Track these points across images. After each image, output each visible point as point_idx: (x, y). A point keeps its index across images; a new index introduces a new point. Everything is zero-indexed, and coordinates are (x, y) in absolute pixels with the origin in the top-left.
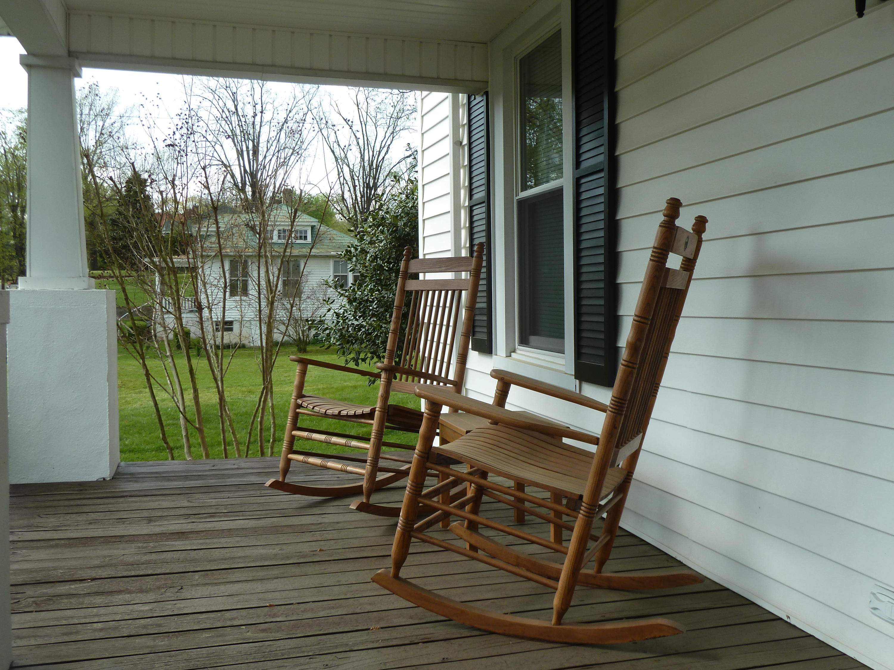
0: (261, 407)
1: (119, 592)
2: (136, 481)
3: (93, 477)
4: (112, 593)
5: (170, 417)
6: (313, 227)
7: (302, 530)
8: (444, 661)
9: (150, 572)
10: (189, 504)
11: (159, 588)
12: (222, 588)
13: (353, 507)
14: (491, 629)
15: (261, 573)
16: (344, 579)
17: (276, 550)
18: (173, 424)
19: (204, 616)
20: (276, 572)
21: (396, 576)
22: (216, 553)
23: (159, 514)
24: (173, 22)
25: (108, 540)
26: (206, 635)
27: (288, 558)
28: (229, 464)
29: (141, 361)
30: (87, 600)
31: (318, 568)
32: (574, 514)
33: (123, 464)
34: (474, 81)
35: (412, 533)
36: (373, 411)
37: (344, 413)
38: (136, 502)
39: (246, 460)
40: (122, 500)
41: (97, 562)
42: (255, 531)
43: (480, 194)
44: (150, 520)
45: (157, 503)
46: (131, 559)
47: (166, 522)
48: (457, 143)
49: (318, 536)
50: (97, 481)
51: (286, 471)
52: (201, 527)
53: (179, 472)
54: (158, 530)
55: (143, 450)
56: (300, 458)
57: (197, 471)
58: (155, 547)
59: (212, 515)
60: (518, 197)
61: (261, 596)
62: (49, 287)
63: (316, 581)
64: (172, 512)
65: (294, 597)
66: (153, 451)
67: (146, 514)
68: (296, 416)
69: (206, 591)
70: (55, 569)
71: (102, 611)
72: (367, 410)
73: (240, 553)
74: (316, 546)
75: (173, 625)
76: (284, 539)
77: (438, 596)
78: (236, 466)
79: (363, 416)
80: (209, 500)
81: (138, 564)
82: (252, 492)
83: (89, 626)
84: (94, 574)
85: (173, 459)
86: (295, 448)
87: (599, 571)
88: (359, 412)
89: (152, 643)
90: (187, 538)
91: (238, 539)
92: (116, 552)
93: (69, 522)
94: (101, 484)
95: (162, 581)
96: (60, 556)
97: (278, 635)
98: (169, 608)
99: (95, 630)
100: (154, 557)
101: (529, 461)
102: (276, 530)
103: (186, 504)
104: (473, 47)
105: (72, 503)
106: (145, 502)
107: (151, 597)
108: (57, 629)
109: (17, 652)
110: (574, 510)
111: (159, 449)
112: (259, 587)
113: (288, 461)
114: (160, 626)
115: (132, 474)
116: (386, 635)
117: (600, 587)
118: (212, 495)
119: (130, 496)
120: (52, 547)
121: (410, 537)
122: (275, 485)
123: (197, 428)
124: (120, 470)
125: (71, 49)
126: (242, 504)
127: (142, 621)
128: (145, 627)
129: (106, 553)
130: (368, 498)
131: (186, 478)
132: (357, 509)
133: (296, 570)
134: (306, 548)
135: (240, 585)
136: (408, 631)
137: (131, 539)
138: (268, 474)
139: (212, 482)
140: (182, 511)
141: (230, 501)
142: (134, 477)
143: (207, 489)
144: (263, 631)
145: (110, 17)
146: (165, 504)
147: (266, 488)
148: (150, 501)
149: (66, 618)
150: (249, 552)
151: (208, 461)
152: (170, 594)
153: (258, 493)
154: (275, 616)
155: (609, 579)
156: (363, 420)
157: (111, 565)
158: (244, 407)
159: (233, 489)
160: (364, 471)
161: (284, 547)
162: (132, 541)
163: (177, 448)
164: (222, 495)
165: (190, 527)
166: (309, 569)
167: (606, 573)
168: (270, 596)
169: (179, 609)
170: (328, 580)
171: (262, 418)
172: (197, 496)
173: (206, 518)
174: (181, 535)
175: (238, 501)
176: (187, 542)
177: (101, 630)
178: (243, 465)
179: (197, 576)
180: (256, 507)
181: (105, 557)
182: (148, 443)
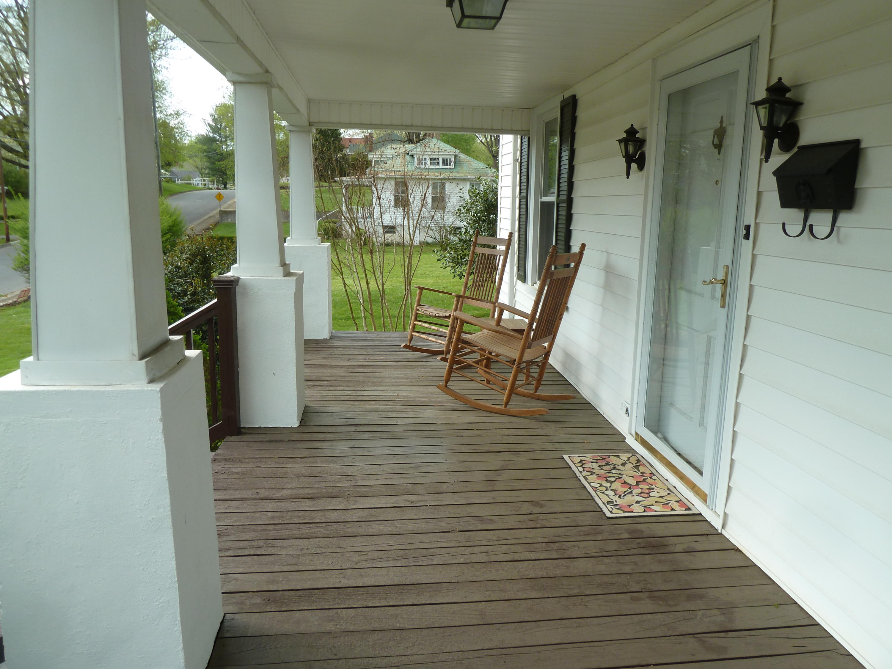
0: (404, 303)
1: (339, 386)
2: (341, 341)
3: (321, 338)
4: (336, 386)
5: (353, 298)
6: (456, 156)
7: (416, 368)
8: (459, 417)
9: (350, 380)
10: (366, 353)
11: (354, 386)
12: (379, 387)
13: (439, 359)
14: (480, 408)
15: (395, 384)
16: (429, 388)
17: (403, 375)
18: (355, 303)
19: (372, 396)
20: (401, 383)
21: (446, 386)
22: (377, 375)
23: (353, 357)
24: (361, 104)
25: (332, 366)
26: (373, 402)
27: (407, 379)
28: (386, 334)
29: (341, 276)
30: (327, 388)
31: (419, 383)
32: (512, 366)
33: (334, 331)
34: (523, 131)
35: (452, 370)
36: (450, 315)
37: (437, 315)
38: (342, 351)
39: (396, 333)
40: (335, 349)
41: (329, 375)
42: (395, 367)
43: (524, 194)
44: (349, 359)
45: (351, 352)
46: (342, 375)
47: (356, 361)
48: (515, 160)
49: (422, 371)
50: (323, 340)
51: (411, 340)
52: (371, 364)
53: (361, 337)
54: (353, 364)
55: (337, 318)
56: (417, 334)
57: (369, 337)
58: (352, 370)
59: (376, 359)
60: (541, 200)
61: (394, 391)
62: (301, 244)
63: (417, 388)
64: (358, 356)
65: (407, 393)
66: (343, 319)
67: (347, 356)
68: (417, 314)
69: (373, 388)
70: (313, 376)
71: (333, 392)
72: (447, 315)
73: (387, 375)
74: (420, 375)
75: (360, 398)
76: (407, 371)
77: (457, 393)
78: (389, 336)
79: (446, 317)
80: (376, 352)
81: (345, 376)
82: (395, 350)
83: (330, 396)
84: (328, 379)
85: (357, 330)
86: (415, 330)
87: (536, 392)
88: (444, 315)
89: (353, 403)
90: (365, 368)
91: (387, 370)
92: (335, 371)
93: (314, 358)
94: (325, 341)
95: (355, 383)
96: (313, 371)
97: (400, 405)
98: (358, 393)
99: (332, 398)
100: (351, 374)
101: (505, 344)
102: (404, 367)
103: (365, 353)
104: (522, 111)
105: (314, 349)
106: (346, 351)
107: (351, 389)
108: (318, 396)
109: (307, 402)
110: (513, 364)
111: (347, 319)
112: (394, 388)
113: (412, 336)
114: (355, 398)
115: (339, 337)
116: (440, 407)
117: (535, 399)
118: (376, 350)
119: (339, 348)
120: (310, 367)
121: (452, 371)
122: (406, 347)
123: (370, 313)
124: (333, 334)
125: (310, 121)
126: (390, 355)
127: (349, 396)
128: (350, 398)
129: (332, 371)
130: (446, 355)
131: (365, 340)
132: (440, 360)
133: (410, 383)
134: (415, 375)
135: (386, 387)
136: (449, 407)
137: (342, 366)
138: (404, 341)
139: (377, 343)
140: (363, 356)
141: (385, 353)
142: (340, 339)
143: (375, 347)
144: (394, 403)
145: (329, 103)
146: (355, 353)
147: (401, 348)
148: (348, 351)
149: (321, 393)
150: (391, 375)
151: (375, 333)
152: (358, 388)
153: (398, 350)
154: (399, 398)
155: (539, 395)
156: (446, 319)
157: (334, 376)
158: (401, 293)
159: (386, 347)
160: (444, 342)
161: (406, 374)
162: (342, 367)
163: (358, 318)
164: (382, 350)
165: (367, 363)
166: (415, 383)
167: (538, 393)
168: (398, 392)
169: (363, 393)
170: (422, 388)
171: (404, 309)
172: (370, 350)
173: (373, 360)
174: (363, 366)
175: (388, 353)
176: (365, 369)
177: (334, 398)
178: (393, 335)
179: (369, 383)
180: (396, 357)
181: (332, 373)
182: (340, 314)
